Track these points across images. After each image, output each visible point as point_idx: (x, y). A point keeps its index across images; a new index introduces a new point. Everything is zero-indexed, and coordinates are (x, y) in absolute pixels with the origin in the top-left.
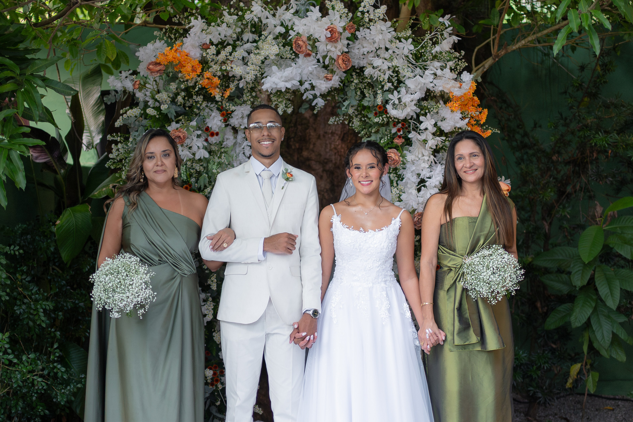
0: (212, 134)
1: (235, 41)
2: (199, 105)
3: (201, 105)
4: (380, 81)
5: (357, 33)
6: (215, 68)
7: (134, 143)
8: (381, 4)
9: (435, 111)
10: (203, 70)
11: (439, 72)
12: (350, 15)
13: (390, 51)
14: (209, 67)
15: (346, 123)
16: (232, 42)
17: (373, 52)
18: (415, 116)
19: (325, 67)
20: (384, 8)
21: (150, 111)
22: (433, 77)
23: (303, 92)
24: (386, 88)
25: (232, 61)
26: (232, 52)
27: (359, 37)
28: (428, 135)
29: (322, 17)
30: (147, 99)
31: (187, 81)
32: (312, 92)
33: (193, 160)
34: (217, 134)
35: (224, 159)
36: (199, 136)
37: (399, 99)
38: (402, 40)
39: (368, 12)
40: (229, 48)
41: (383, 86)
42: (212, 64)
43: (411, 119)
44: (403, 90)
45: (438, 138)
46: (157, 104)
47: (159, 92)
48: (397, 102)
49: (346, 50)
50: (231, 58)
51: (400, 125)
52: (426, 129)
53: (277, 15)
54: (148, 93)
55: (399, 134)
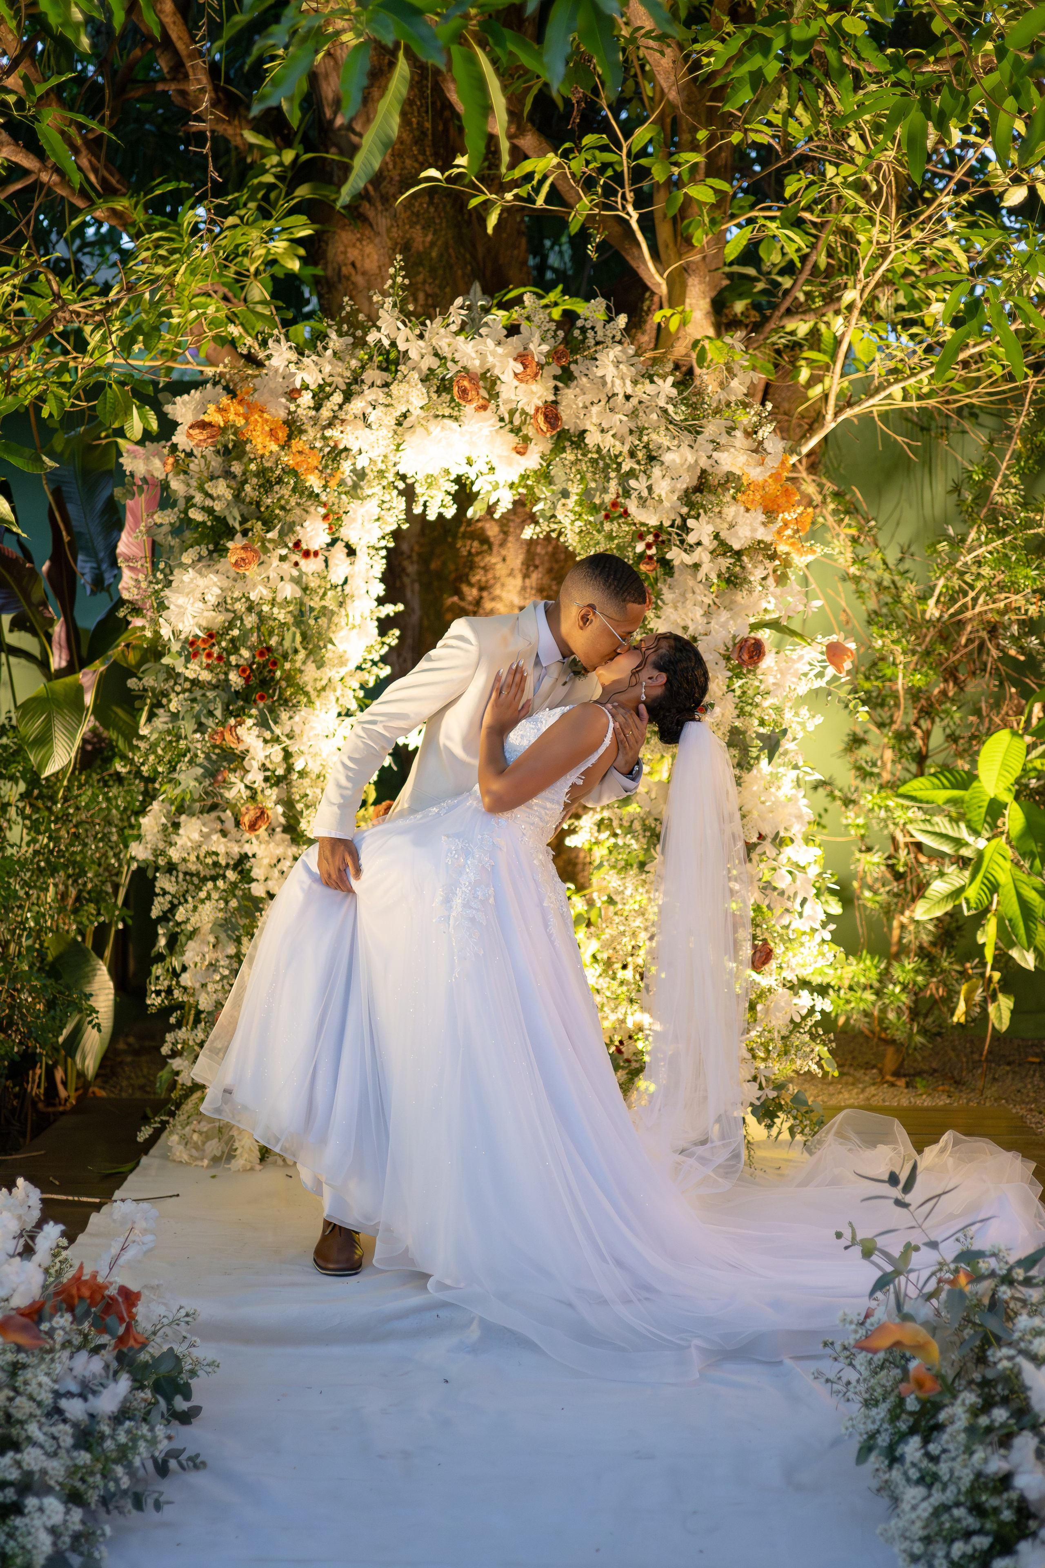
0: (306, 554)
1: (349, 385)
2: (283, 502)
3: (288, 502)
4: (616, 456)
5: (573, 367)
6: (312, 433)
7: (167, 571)
8: (617, 314)
9: (717, 510)
10: (290, 437)
11: (723, 440)
12: (561, 334)
13: (634, 401)
14: (302, 432)
15: (554, 535)
16: (344, 387)
17: (603, 403)
18: (678, 521)
19: (516, 431)
20: (622, 320)
21: (196, 515)
22: (711, 446)
23: (473, 478)
24: (625, 467)
25: (343, 421)
26: (344, 403)
27: (576, 374)
28: (701, 555)
29: (507, 336)
30: (192, 492)
31: (262, 456)
32: (491, 478)
33: (273, 602)
34: (316, 554)
35: (330, 602)
36: (283, 558)
37: (650, 488)
38: (656, 379)
39: (593, 328)
40: (338, 398)
41: (619, 465)
42: (307, 427)
43: (672, 526)
44: (657, 471)
45: (720, 560)
46: (208, 503)
47: (212, 478)
48: (645, 493)
49: (551, 398)
50: (342, 415)
51: (650, 538)
52: (699, 544)
53: (427, 335)
54: (194, 483)
55: (649, 552)
